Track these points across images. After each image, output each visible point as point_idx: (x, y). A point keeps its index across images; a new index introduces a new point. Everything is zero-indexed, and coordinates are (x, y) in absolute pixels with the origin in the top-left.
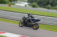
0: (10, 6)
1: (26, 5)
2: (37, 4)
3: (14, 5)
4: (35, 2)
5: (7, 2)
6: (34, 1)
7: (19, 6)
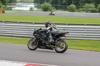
0: (3, 12)
3: (11, 10)
4: (48, 2)
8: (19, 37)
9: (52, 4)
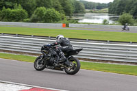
0: (67, 26)
1: (105, 21)
2: (132, 16)
3: (77, 22)
4: (128, 12)
5: (59, 17)
6: (124, 9)
7: (89, 24)
8: (89, 60)
9: (134, 15)
